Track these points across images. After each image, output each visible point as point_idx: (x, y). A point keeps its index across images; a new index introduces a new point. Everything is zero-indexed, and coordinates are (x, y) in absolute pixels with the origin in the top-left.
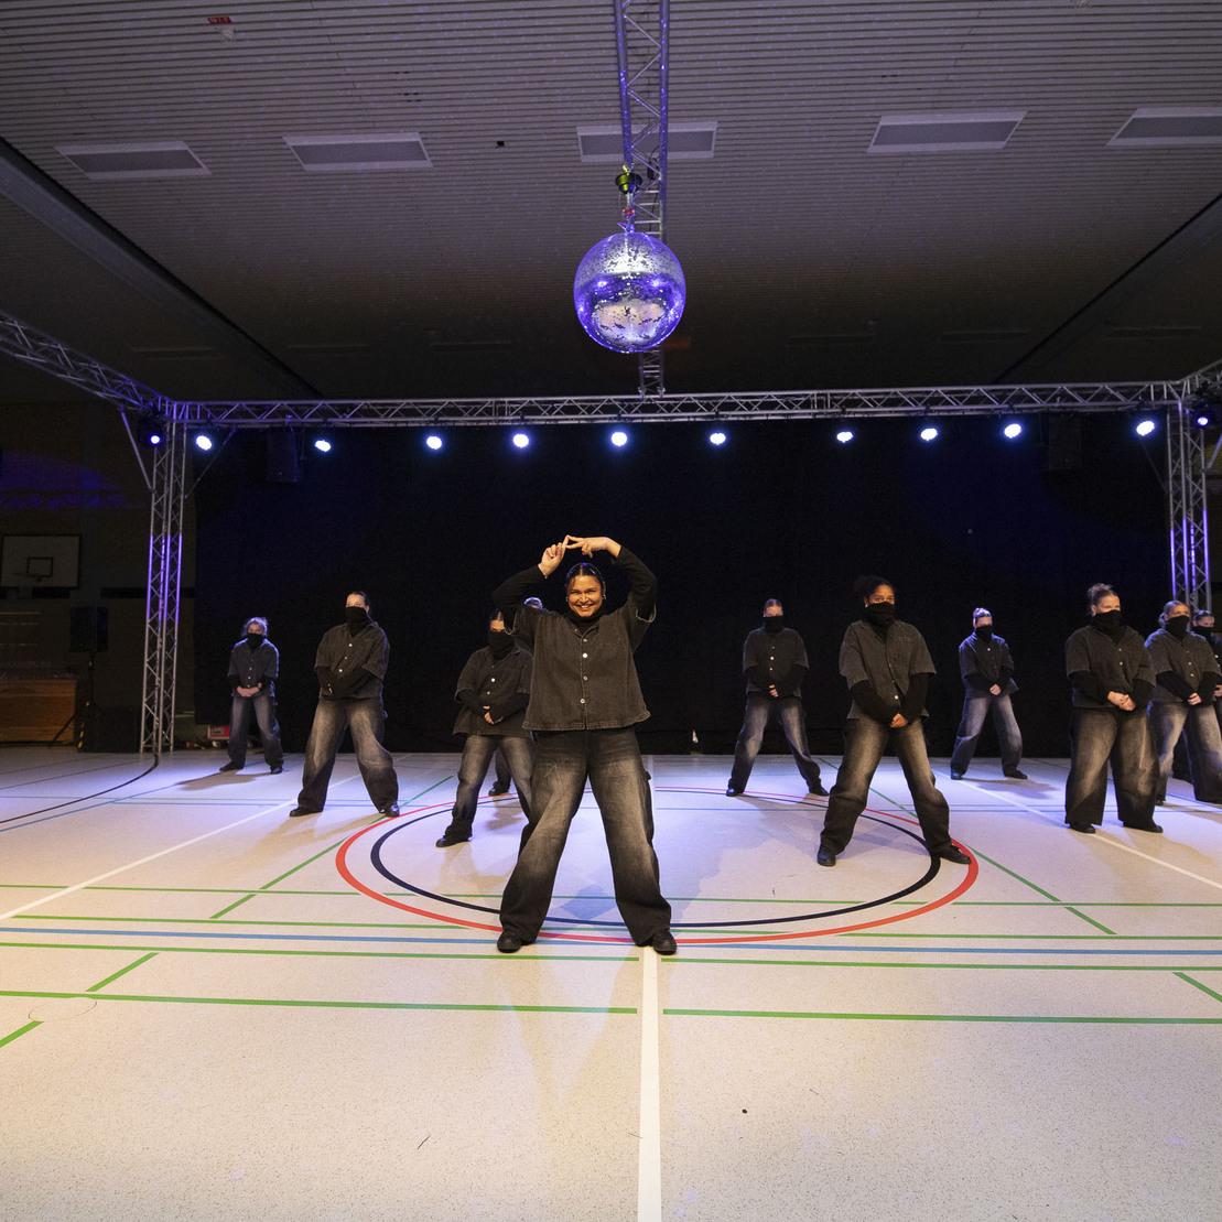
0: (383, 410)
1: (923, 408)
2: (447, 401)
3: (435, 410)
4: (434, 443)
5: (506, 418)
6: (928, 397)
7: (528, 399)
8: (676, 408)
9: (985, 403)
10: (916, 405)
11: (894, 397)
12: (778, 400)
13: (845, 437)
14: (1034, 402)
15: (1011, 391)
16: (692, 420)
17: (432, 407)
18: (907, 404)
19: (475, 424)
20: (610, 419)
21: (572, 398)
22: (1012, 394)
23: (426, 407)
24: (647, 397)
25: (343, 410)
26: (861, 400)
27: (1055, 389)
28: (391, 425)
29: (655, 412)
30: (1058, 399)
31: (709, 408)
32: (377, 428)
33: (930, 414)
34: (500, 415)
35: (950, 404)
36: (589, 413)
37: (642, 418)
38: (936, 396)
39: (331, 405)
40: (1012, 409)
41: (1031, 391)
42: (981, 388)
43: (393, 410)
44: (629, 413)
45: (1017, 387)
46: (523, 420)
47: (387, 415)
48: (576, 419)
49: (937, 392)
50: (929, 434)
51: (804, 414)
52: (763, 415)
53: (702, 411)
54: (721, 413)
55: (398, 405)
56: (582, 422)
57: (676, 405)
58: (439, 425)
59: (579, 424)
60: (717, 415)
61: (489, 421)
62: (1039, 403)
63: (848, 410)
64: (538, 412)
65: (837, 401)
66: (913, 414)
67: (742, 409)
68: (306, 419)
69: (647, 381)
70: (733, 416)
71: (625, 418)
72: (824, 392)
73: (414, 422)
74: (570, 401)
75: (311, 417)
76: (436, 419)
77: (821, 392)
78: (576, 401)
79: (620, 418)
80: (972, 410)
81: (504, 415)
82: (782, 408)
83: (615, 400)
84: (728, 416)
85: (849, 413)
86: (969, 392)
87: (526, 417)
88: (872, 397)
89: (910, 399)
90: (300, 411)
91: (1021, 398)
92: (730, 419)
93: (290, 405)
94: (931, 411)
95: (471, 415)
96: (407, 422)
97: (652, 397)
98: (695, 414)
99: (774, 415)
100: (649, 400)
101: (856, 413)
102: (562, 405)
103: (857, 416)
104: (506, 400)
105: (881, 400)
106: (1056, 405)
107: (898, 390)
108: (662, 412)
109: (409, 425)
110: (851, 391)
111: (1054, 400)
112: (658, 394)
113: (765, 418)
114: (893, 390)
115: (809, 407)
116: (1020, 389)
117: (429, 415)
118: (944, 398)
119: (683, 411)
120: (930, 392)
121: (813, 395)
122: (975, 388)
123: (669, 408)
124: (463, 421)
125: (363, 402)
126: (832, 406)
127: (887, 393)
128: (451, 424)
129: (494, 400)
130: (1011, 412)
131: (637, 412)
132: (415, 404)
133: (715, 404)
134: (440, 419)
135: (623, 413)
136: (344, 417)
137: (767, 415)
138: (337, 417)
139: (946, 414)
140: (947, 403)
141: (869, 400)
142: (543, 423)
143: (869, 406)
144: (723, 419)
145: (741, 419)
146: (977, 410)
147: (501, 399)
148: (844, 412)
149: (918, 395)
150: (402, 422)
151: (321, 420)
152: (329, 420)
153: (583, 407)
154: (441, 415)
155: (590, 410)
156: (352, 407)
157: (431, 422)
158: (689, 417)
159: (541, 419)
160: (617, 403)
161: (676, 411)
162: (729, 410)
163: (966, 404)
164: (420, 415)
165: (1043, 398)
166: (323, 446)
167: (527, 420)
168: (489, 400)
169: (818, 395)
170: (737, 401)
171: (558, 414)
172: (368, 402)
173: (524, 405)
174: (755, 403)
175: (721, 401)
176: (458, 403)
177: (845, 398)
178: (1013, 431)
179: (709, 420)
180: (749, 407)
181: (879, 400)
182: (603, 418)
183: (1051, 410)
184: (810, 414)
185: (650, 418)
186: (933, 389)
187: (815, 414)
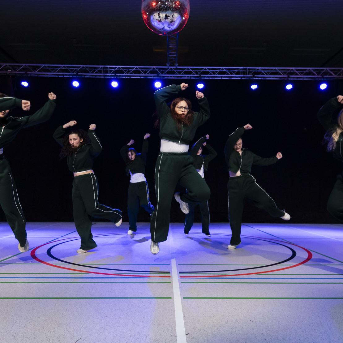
0: (53, 69)
1: (286, 76)
2: (82, 66)
3: (76, 70)
4: (76, 84)
5: (108, 74)
6: (288, 71)
7: (118, 67)
8: (182, 73)
9: (312, 75)
10: (284, 75)
11: (275, 71)
12: (227, 71)
13: (254, 87)
14: (332, 75)
15: (323, 70)
16: (189, 78)
17: (75, 69)
18: (280, 74)
19: (94, 77)
20: (154, 76)
21: (137, 67)
22: (323, 72)
23: (72, 69)
24: (170, 67)
25: (35, 68)
26: (261, 72)
27: (340, 70)
28: (56, 76)
29: (174, 74)
30: (342, 74)
31: (197, 73)
32: (50, 77)
33: (289, 79)
34: (105, 73)
35: (298, 75)
36: (145, 74)
37: (168, 77)
38: (292, 71)
39: (29, 66)
40: (324, 78)
41: (331, 70)
42: (311, 69)
43: (57, 69)
44: (162, 74)
45: (325, 69)
46: (115, 75)
47: (54, 72)
48: (140, 76)
49: (292, 69)
50: (289, 87)
51: (237, 77)
52: (219, 77)
53: (194, 74)
54: (202, 75)
55: (59, 67)
56: (142, 78)
57: (182, 71)
58: (78, 77)
59: (140, 79)
60: (200, 76)
61: (100, 76)
62: (334, 76)
63: (255, 76)
64: (123, 73)
65: (251, 72)
66: (282, 79)
67: (211, 74)
68: (17, 72)
69: (170, 60)
70: (207, 77)
71: (161, 76)
72: (246, 68)
73: (67, 75)
74: (136, 68)
75: (19, 71)
76: (77, 74)
77: (244, 68)
78: (139, 68)
79: (158, 76)
80: (307, 78)
81: (107, 73)
82: (228, 74)
83: (156, 68)
84: (205, 77)
85: (256, 77)
86: (305, 70)
87: (117, 75)
88: (265, 71)
89: (281, 72)
90: (14, 68)
91: (326, 73)
92: (206, 78)
93: (10, 66)
94: (290, 78)
95: (92, 73)
96: (63, 75)
97: (172, 67)
98: (191, 75)
99: (224, 77)
100: (171, 69)
101: (258, 77)
102: (133, 70)
103: (259, 79)
104: (108, 66)
105: (270, 72)
106: (341, 76)
107: (276, 68)
108: (177, 74)
109: (64, 76)
110: (257, 68)
111: (340, 75)
112: (175, 66)
113: (221, 78)
114: (274, 68)
115: (239, 74)
116: (327, 70)
117: (73, 72)
118: (295, 72)
119: (185, 74)
120: (289, 69)
121: (241, 69)
122: (308, 68)
123: (180, 73)
124: (89, 75)
125: (43, 65)
126: (249, 74)
127: (272, 69)
128: (83, 77)
129: (103, 66)
130: (322, 79)
131: (165, 74)
132: (67, 67)
133: (200, 72)
134: (79, 74)
135: (160, 74)
136: (35, 72)
137: (222, 77)
138: (31, 71)
139: (296, 79)
140: (297, 74)
141: (264, 72)
142: (125, 77)
143: (264, 75)
144: (203, 78)
145: (210, 78)
146: (309, 78)
147: (106, 66)
148: (254, 77)
149: (284, 71)
150: (61, 75)
151: (24, 73)
152: (28, 73)
153: (142, 71)
154: (79, 73)
155: (145, 72)
156: (38, 67)
157: (74, 75)
158: (188, 77)
159: (124, 76)
160: (157, 70)
161: (182, 74)
162: (206, 74)
163: (304, 75)
164: (69, 72)
165: (335, 74)
166: (25, 84)
167: (118, 76)
168: (101, 66)
169: (243, 69)
170: (209, 70)
171: (130, 74)
172: (46, 65)
173: (116, 69)
174: (216, 72)
175: (202, 71)
176: (87, 67)
177: (254, 71)
178: (323, 86)
179: (197, 78)
180: (214, 73)
181: (268, 73)
182: (151, 76)
183: (339, 79)
184: (239, 77)
185: (171, 77)
186: (291, 68)
187: (242, 77)
